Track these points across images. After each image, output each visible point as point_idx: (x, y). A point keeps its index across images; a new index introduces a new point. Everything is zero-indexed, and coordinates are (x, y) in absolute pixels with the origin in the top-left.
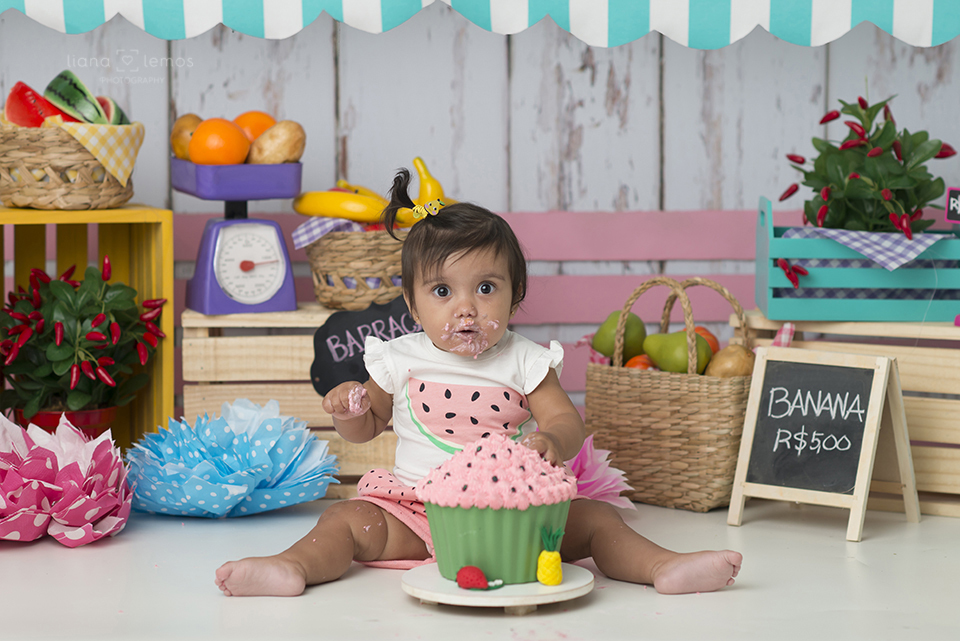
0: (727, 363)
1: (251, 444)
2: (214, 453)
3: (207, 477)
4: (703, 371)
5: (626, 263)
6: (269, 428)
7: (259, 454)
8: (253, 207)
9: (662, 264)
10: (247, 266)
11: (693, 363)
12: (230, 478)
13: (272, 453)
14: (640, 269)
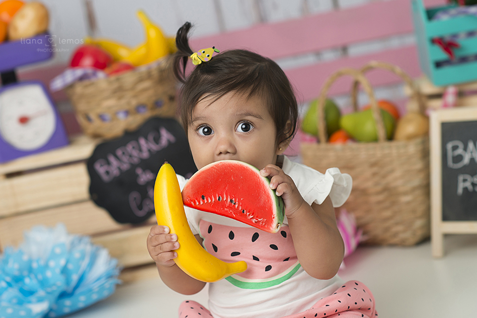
0: (408, 127)
1: (46, 266)
2: (18, 279)
3: (15, 301)
4: (391, 137)
5: (318, 53)
6: (58, 251)
7: (53, 275)
8: (21, 71)
9: (345, 49)
10: (24, 120)
11: (382, 133)
12: (33, 298)
13: (65, 271)
14: (329, 56)
